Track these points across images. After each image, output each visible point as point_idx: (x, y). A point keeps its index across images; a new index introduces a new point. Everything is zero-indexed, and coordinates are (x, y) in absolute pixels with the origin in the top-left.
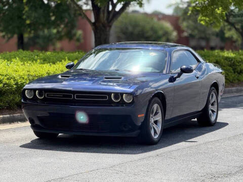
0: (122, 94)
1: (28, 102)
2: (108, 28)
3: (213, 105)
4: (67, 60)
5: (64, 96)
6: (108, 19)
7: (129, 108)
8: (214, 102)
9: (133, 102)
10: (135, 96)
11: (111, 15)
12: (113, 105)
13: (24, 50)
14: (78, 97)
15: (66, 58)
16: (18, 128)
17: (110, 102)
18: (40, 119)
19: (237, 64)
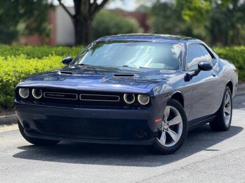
0: (136, 95)
1: (22, 102)
3: (226, 106)
4: (54, 55)
5: (66, 96)
7: (146, 111)
8: (228, 103)
9: (150, 104)
10: (152, 97)
12: (125, 107)
14: (83, 97)
15: (53, 52)
16: (5, 133)
17: (122, 104)
18: (37, 122)
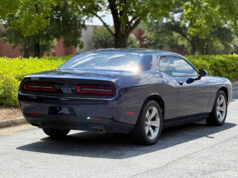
2: (126, 39)
6: (126, 31)
11: (128, 29)
13: (39, 58)
19: (228, 65)
